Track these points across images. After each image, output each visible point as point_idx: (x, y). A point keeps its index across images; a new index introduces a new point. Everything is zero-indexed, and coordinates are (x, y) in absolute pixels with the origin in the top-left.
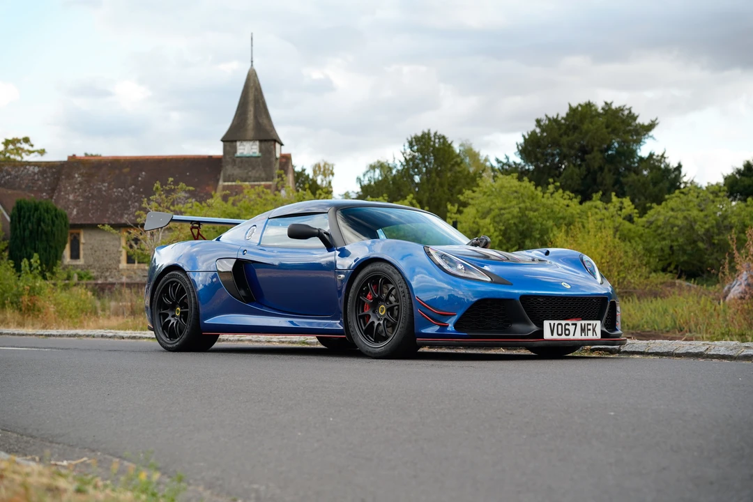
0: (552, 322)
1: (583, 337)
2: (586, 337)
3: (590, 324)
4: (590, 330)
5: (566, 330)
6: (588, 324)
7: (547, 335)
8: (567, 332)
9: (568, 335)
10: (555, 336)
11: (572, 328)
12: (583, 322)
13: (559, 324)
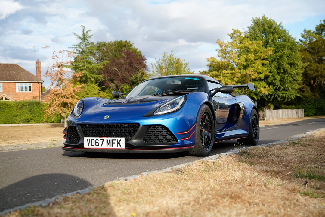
0: (89, 138)
1: (109, 147)
2: (111, 147)
3: (115, 140)
4: (114, 143)
5: (96, 143)
6: (112, 140)
7: (86, 146)
8: (97, 144)
9: (98, 146)
10: (90, 146)
11: (100, 142)
13: (92, 140)
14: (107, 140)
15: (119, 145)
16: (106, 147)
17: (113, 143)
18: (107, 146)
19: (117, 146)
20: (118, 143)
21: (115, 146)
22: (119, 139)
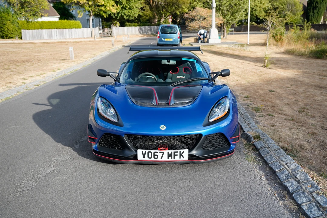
0: (144, 151)
1: (170, 159)
2: (173, 159)
3: (178, 152)
4: (177, 155)
5: (154, 155)
6: (174, 152)
11: (160, 155)
12: (170, 151)
14: (168, 153)
15: (181, 157)
16: (167, 160)
17: (175, 155)
18: (168, 158)
19: (180, 158)
20: (181, 155)
21: (177, 158)
22: (182, 151)
